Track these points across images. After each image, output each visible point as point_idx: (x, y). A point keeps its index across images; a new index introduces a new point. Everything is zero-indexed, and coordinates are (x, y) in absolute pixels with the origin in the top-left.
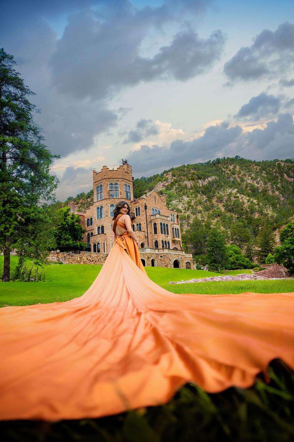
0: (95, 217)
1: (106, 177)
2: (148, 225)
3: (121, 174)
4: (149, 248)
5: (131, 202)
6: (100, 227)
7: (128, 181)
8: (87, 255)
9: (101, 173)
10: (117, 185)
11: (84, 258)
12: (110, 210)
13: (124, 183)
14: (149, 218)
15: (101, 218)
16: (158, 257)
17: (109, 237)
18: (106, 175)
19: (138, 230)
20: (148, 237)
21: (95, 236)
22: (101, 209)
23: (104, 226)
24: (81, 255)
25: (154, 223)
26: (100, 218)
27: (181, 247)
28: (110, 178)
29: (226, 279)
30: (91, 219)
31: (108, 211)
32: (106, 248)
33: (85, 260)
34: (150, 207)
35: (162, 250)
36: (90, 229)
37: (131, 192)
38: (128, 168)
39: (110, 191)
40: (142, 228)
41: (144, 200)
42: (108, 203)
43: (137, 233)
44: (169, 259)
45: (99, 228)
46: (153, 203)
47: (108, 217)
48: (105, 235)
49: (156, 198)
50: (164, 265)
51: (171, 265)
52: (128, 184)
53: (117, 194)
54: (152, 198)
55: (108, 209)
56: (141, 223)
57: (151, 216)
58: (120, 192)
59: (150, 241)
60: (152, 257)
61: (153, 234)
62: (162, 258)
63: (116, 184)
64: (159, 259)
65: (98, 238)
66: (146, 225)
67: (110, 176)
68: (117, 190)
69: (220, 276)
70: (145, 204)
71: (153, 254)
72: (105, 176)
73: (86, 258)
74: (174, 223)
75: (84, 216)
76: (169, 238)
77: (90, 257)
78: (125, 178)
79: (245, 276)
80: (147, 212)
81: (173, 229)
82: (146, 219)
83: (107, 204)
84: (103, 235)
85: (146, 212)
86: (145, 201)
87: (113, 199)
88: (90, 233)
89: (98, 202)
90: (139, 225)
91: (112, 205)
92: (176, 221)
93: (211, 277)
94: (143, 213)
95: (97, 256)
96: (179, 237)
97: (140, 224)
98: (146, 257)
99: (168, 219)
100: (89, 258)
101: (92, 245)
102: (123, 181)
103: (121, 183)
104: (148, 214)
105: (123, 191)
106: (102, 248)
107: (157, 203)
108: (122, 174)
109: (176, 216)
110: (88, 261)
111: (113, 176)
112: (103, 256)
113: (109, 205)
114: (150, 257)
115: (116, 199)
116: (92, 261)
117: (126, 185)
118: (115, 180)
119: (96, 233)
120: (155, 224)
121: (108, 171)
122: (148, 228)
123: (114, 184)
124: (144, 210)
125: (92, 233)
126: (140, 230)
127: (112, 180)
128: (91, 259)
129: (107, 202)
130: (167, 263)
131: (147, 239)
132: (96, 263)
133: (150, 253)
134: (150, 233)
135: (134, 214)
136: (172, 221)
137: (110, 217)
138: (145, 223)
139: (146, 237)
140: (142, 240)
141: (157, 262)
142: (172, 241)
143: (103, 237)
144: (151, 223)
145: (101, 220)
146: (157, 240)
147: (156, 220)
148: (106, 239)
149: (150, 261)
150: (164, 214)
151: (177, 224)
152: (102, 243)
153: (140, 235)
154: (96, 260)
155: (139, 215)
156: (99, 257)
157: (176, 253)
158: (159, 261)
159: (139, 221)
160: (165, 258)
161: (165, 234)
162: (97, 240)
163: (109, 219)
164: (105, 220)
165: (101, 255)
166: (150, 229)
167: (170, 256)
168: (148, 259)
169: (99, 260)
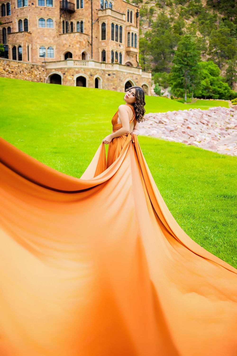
0: (14, 3)
2: (93, 25)
4: (93, 61)
6: (23, 20)
8: (3, 63)
14: (96, 15)
15: (24, 6)
16: (105, 75)
17: (36, 38)
19: (79, 32)
20: (92, 42)
21: (14, 35)
23: (28, 19)
25: (102, 23)
26: (22, 5)
27: (137, 62)
29: (194, 114)
30: (8, 4)
32: (32, 55)
35: (110, 65)
36: (6, 22)
40: (85, 29)
43: (77, 36)
44: (120, 80)
45: (20, 21)
47: (34, 6)
48: (29, 35)
50: (112, 88)
51: (122, 87)
56: (84, 21)
57: (99, 10)
59: (94, 50)
60: (96, 74)
61: (99, 40)
62: (110, 77)
64: (106, 78)
65: (19, 38)
66: (90, 24)
69: (186, 111)
71: (98, 70)
73: (2, 68)
74: (131, 24)
76: (122, 47)
77: (8, 66)
79: (219, 110)
80: (93, 4)
81: (129, 33)
82: (91, 15)
84: (26, 33)
88: (6, 28)
90: (80, 24)
92: (134, 22)
93: (174, 112)
94: (87, 5)
95: (19, 66)
96: (136, 47)
97: (82, 23)
98: (89, 73)
99: (123, 17)
100: (7, 68)
101: (11, 47)
104: (94, 7)
106: (26, 53)
109: (135, 13)
110: (6, 73)
112: (27, 67)
114: (93, 73)
116: (11, 72)
119: (16, 29)
120: (104, 24)
122: (93, 31)
124: (89, 0)
125: (9, 28)
126: (82, 31)
128: (10, 70)
130: (116, 85)
131: (90, 46)
132: (16, 76)
133: (93, 69)
134: (96, 38)
135: (74, 4)
136: (128, 21)
137: (37, 6)
138: (89, 22)
139: (89, 44)
140: (83, 47)
141: (103, 82)
142: (126, 52)
143: (27, 37)
144: (98, 22)
145: (24, 9)
146: (105, 49)
147: (105, 17)
148: (31, 41)
149: (93, 79)
150: (118, 8)
151: (136, 26)
152: (25, 46)
153: (81, 41)
154: (17, 72)
155: (82, 7)
156: (21, 68)
157: (130, 70)
158: (105, 81)
159: (81, 17)
160: (115, 77)
161: (117, 41)
162: (18, 41)
163: (36, 9)
164: (30, 10)
165: (24, 65)
166: (95, 32)
167: (121, 75)
168: (90, 76)
169: (22, 72)
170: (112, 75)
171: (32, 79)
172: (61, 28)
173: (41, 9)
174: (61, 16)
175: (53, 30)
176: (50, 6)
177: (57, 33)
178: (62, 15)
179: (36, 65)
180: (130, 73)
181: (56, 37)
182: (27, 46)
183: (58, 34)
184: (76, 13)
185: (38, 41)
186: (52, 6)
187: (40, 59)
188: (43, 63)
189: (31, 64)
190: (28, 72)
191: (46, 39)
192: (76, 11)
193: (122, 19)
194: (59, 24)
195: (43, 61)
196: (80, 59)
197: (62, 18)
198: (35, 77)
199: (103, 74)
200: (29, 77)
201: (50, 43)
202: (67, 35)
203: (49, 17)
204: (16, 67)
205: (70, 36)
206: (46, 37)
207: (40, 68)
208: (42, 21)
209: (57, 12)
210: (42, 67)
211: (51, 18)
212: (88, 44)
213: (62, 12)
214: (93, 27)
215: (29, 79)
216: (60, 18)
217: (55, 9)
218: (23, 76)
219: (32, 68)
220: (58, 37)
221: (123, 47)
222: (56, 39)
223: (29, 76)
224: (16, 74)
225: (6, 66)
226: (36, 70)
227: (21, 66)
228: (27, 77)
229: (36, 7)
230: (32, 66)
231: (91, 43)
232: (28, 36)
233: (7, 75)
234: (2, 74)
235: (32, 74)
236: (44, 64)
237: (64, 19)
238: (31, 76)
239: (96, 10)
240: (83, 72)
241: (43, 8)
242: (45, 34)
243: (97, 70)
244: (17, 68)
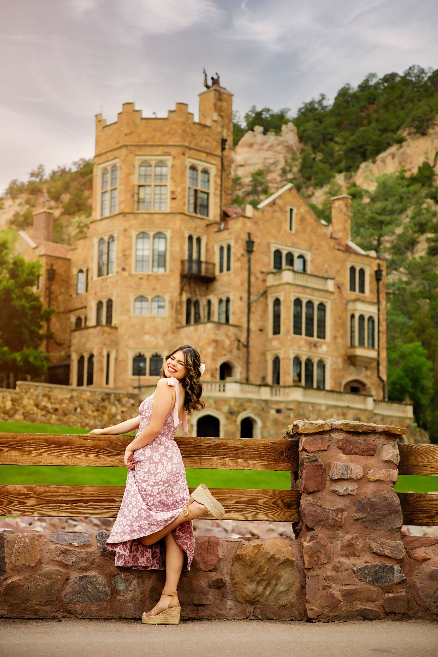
0: (92, 269)
1: (127, 141)
2: (253, 305)
3: (180, 131)
5: (207, 226)
6: (105, 302)
7: (204, 155)
9: (115, 126)
10: (165, 170)
11: (25, 401)
12: (136, 250)
13: (189, 162)
14: (260, 282)
15: (108, 274)
16: (268, 412)
17: (126, 337)
18: (131, 133)
20: (248, 342)
22: (109, 243)
23: (114, 299)
24: (16, 393)
25: (273, 299)
26: (105, 272)
27: (382, 381)
28: (141, 146)
31: (127, 252)
32: (115, 373)
33: (29, 408)
34: (268, 245)
36: (83, 305)
37: (212, 191)
38: (219, 103)
39: (140, 186)
40: (233, 313)
41: (246, 220)
42: (130, 226)
43: (210, 329)
45: (100, 304)
46: (279, 232)
47: (125, 274)
48: (113, 331)
49: (295, 212)
52: (201, 165)
53: (163, 197)
54: (278, 215)
55: (130, 248)
56: (231, 298)
57: (269, 273)
58: (173, 193)
59: (255, 357)
60: (245, 410)
61: (267, 335)
62: (280, 417)
63: (161, 164)
64: (271, 418)
65: (92, 339)
66: (245, 304)
67: (144, 137)
68: (161, 186)
70: (249, 234)
71: (250, 401)
72: (126, 135)
73: (32, 402)
74: (361, 296)
75: (69, 260)
76: (324, 348)
77: (46, 399)
78: (193, 146)
80: (252, 262)
82: (246, 285)
83: (125, 230)
84: (108, 328)
85: (249, 261)
86: (249, 224)
87: (146, 216)
89: (104, 222)
90: (224, 304)
91: (143, 233)
92: (371, 291)
94: (239, 264)
95: (72, 397)
96: (372, 347)
97: (228, 301)
98: (225, 409)
99: (330, 285)
100: (44, 402)
101: (75, 358)
102: (184, 154)
103: (178, 162)
104: (256, 268)
105: (183, 189)
107: (297, 232)
108: (184, 131)
109: (373, 273)
110: (40, 413)
111: (154, 136)
112: (91, 399)
113: (134, 233)
114: (235, 409)
115: (156, 216)
116: (52, 411)
117: (193, 168)
118: (159, 153)
119: (91, 320)
120: (277, 302)
121: (138, 121)
122: (252, 316)
123: (153, 163)
124: (243, 255)
126: (227, 320)
127: (149, 150)
128: (49, 406)
129: (126, 225)
131: (244, 350)
132: (65, 419)
133: (236, 399)
134: (259, 332)
135: (214, 265)
136: (353, 288)
137: (133, 272)
138: (241, 299)
139: (241, 344)
140: (223, 352)
141: (264, 427)
142: (346, 358)
143: (106, 335)
144: (266, 297)
145: (108, 280)
146: (279, 355)
147: (280, 287)
148: (115, 344)
149: (235, 422)
150: (323, 265)
151: (375, 300)
152: (101, 354)
153: (219, 338)
154: (68, 410)
155: (229, 269)
156: (78, 401)
157: (337, 400)
158: (269, 424)
159: (226, 289)
160: (292, 416)
161: (312, 336)
162: (88, 345)
163: (129, 279)
164: (117, 281)
165: (85, 394)
166: (259, 318)
167: (312, 412)
168: (228, 415)
169: (79, 410)
170: (285, 412)
171: (104, 423)
172: (181, 314)
173: (141, 279)
174: (182, 290)
175: (163, 318)
176: (161, 270)
177: (172, 324)
178: (186, 288)
179: (115, 394)
180: (336, 407)
181: (170, 332)
182: (105, 353)
183: (174, 327)
184: (217, 281)
185: (131, 342)
186: (165, 270)
187: (132, 380)
188: (135, 388)
189: (103, 392)
190: (94, 409)
191: (147, 337)
192: (217, 278)
193: (326, 288)
194: (177, 305)
195: (136, 384)
196: (216, 378)
197: (186, 293)
198: (109, 418)
199: (263, 409)
200: (97, 420)
201: (156, 347)
202: (192, 328)
203: (155, 294)
204: (66, 399)
205: (196, 330)
206: (148, 333)
207: (125, 400)
208: (141, 301)
209: (175, 282)
210: (129, 398)
211: (160, 294)
212: (238, 345)
213: (185, 280)
214: (253, 309)
215: (95, 424)
216: (181, 294)
217: (169, 276)
218: (81, 418)
219: (103, 400)
220: (173, 332)
221: (328, 347)
222: (170, 337)
223: (95, 417)
224: (65, 414)
225: (41, 398)
226: (114, 404)
227: (77, 397)
228: (90, 420)
229: (130, 275)
230: (105, 397)
231: (245, 343)
232: (110, 334)
233: (43, 418)
234: (32, 416)
235: (103, 413)
236: (136, 391)
237: (189, 296)
238: (102, 417)
239: (262, 272)
240: (213, 406)
241: (145, 277)
242: (147, 327)
243: (247, 402)
244: (67, 401)
